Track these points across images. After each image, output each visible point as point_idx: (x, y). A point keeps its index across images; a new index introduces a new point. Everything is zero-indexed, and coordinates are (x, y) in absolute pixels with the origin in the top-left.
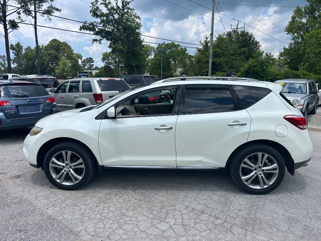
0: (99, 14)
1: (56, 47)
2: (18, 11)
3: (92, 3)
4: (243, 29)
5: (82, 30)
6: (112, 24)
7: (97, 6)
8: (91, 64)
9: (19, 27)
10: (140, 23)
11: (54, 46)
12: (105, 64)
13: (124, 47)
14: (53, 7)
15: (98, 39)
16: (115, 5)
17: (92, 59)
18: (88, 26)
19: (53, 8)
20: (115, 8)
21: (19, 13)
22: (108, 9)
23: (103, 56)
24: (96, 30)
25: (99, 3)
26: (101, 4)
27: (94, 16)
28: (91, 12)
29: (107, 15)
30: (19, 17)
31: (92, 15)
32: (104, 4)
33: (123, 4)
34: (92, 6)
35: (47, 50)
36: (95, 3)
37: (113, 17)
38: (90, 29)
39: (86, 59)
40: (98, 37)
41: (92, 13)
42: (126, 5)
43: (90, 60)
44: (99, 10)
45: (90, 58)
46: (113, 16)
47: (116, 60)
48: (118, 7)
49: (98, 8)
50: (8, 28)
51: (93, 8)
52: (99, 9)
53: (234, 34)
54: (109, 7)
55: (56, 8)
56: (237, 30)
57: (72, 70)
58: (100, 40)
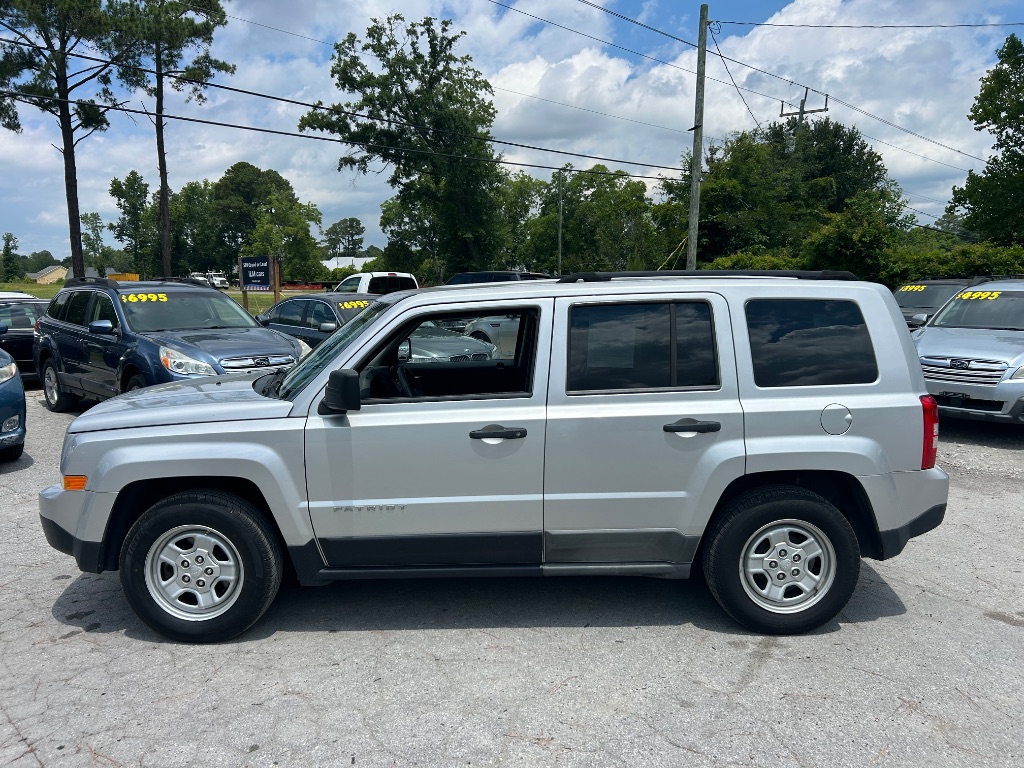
0: (358, 79)
1: (244, 187)
2: (103, 73)
3: (337, 47)
4: (824, 115)
5: (307, 128)
6: (400, 109)
7: (352, 53)
8: (356, 237)
9: (108, 124)
10: (491, 104)
11: (240, 184)
12: (389, 236)
13: (437, 182)
14: (213, 58)
15: (357, 157)
16: (408, 50)
17: (358, 223)
18: (324, 117)
19: (211, 62)
20: (410, 57)
21: (106, 80)
22: (389, 64)
23: (384, 212)
24: (349, 129)
25: (358, 46)
26: (366, 48)
27: (343, 87)
28: (334, 72)
29: (384, 83)
30: (106, 91)
31: (337, 84)
32: (373, 47)
33: (433, 46)
34: (337, 55)
35: (218, 197)
36: (347, 45)
37: (403, 89)
38: (331, 127)
39: (339, 224)
40: (357, 151)
41: (337, 76)
42: (443, 50)
43: (351, 226)
44: (359, 68)
45: (353, 220)
46: (403, 86)
47: (423, 223)
48: (419, 57)
49: (355, 61)
50: (73, 126)
51: (340, 60)
52: (359, 64)
53: (792, 132)
54: (390, 57)
55: (221, 61)
56: (801, 118)
57: (291, 256)
58: (363, 161)
